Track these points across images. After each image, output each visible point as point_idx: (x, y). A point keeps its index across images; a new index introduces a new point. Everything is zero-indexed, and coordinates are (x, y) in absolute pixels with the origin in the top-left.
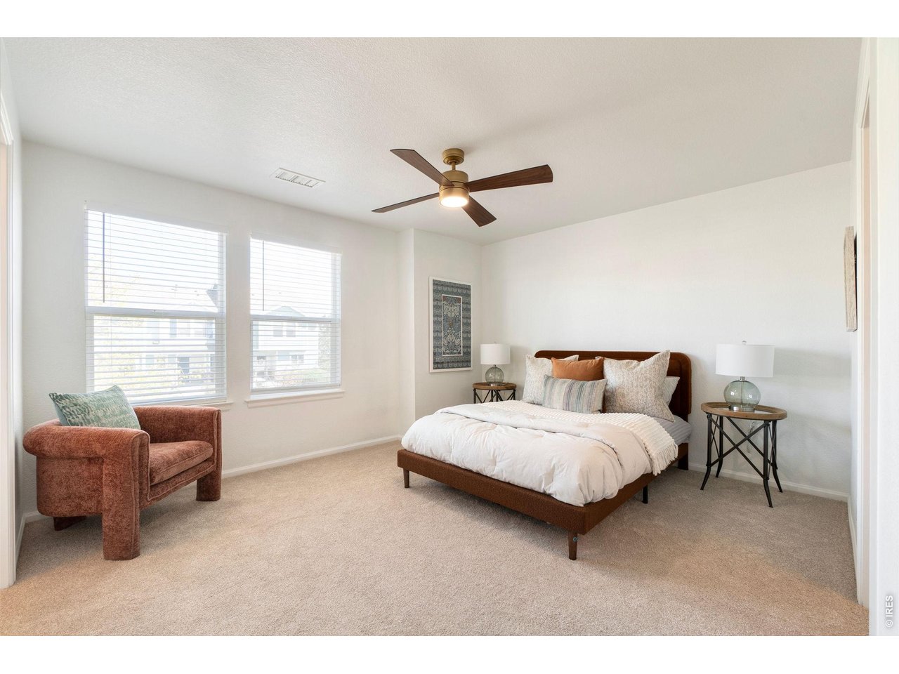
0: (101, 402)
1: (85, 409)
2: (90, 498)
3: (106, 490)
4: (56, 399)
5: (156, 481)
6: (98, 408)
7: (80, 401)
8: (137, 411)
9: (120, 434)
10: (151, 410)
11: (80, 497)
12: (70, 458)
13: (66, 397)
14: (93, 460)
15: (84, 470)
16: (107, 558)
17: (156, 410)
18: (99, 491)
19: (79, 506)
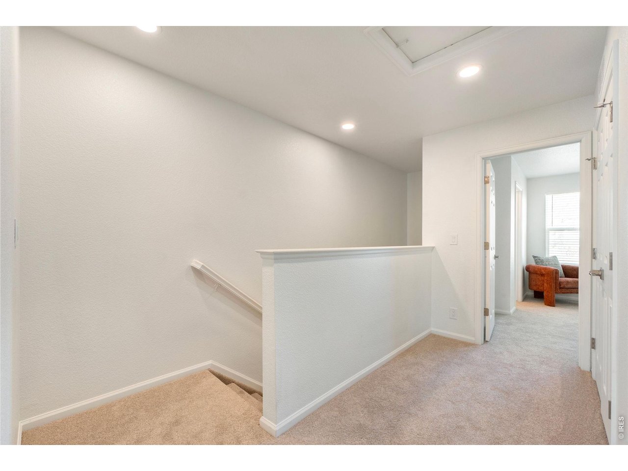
0: (548, 260)
1: (542, 261)
2: (542, 286)
3: (545, 284)
4: (534, 257)
5: (562, 286)
6: (546, 262)
7: (541, 259)
8: (562, 266)
9: (549, 268)
10: (568, 266)
11: (539, 286)
12: (536, 274)
13: (537, 257)
14: (542, 275)
15: (540, 277)
16: (545, 304)
17: (570, 266)
18: (543, 284)
19: (538, 288)
